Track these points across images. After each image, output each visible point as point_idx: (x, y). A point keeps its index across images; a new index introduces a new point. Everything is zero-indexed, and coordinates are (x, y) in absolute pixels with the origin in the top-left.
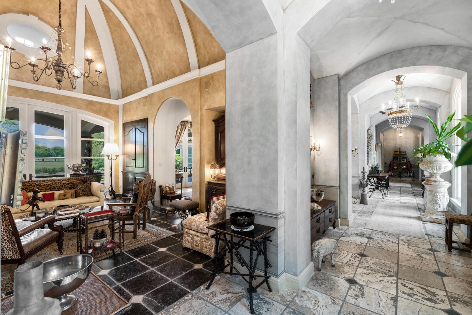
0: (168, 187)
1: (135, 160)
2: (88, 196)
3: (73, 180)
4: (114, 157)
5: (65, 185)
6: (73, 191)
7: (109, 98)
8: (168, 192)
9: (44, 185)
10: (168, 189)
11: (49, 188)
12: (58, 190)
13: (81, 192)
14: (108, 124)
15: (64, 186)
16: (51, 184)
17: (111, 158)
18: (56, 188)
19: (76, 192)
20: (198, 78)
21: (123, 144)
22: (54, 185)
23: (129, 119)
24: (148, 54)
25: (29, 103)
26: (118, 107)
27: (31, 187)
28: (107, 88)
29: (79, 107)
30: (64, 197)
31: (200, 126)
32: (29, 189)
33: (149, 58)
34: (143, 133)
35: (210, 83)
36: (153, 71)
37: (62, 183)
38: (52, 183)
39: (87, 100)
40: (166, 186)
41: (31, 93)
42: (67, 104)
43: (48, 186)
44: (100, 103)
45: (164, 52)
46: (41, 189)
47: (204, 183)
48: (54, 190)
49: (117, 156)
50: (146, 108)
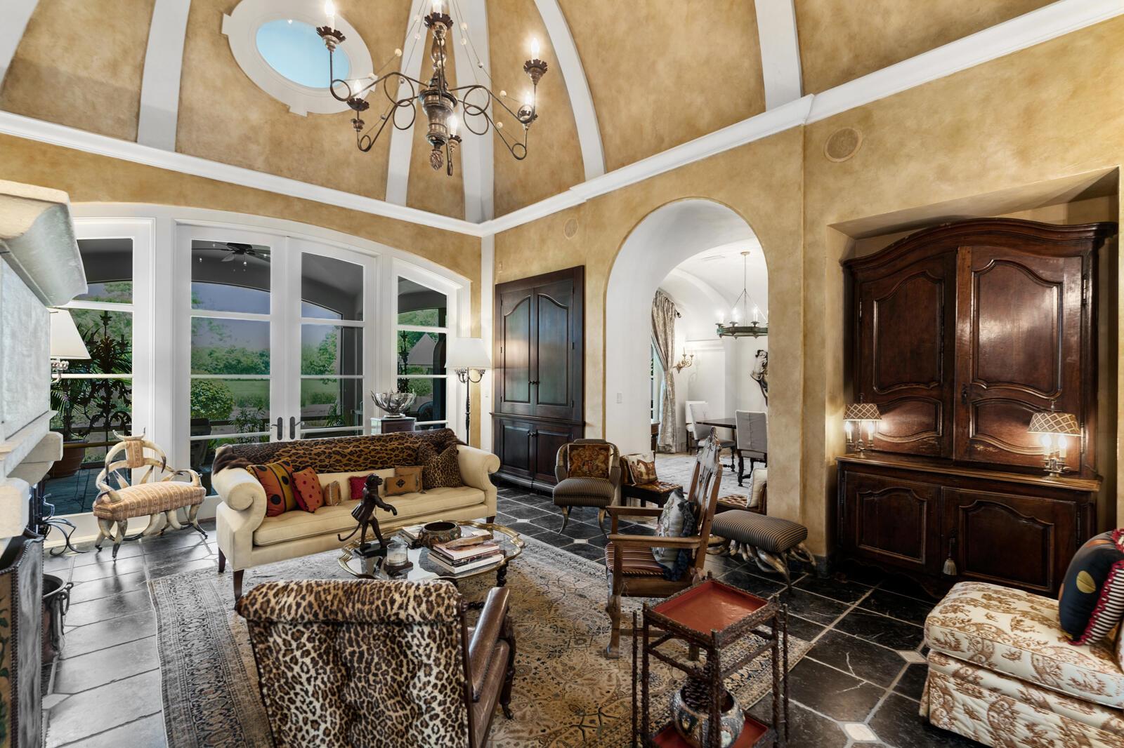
0: (644, 463)
1: (537, 383)
2: (455, 486)
3: (412, 440)
4: (473, 375)
5: (397, 452)
6: (417, 471)
7: (461, 216)
8: (645, 477)
9: (351, 453)
10: (643, 469)
11: (361, 460)
12: (382, 468)
13: (438, 476)
14: (456, 287)
15: (395, 456)
16: (366, 450)
17: (469, 378)
18: (376, 463)
19: (424, 475)
20: (799, 126)
21: (496, 339)
22: (373, 453)
23: (515, 272)
24: (598, 81)
25: (292, 234)
26: (480, 244)
27: (323, 457)
28: (459, 191)
29: (398, 245)
30: (400, 490)
31: (805, 278)
32: (319, 464)
33: (602, 93)
34: (567, 308)
35: (856, 140)
36: (609, 129)
37: (390, 447)
38: (368, 448)
39: (416, 225)
40: (639, 461)
41: (298, 207)
42: (373, 236)
43: (359, 457)
44: (441, 232)
45: (661, 66)
46: (346, 465)
47: (822, 463)
48: (374, 468)
49: (482, 373)
50: (576, 238)
